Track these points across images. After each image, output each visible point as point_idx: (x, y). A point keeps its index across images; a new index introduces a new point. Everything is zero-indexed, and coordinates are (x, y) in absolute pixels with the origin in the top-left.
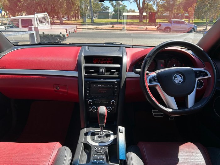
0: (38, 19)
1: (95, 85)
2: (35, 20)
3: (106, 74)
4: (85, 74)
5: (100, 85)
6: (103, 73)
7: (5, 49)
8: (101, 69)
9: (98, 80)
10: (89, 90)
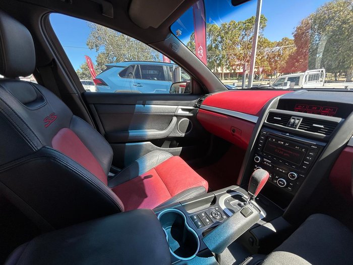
0: (308, 76)
1: (274, 140)
2: (304, 77)
3: (299, 128)
4: (266, 121)
5: (283, 143)
6: (293, 125)
7: (216, 90)
8: (294, 119)
9: (280, 134)
10: (264, 144)
